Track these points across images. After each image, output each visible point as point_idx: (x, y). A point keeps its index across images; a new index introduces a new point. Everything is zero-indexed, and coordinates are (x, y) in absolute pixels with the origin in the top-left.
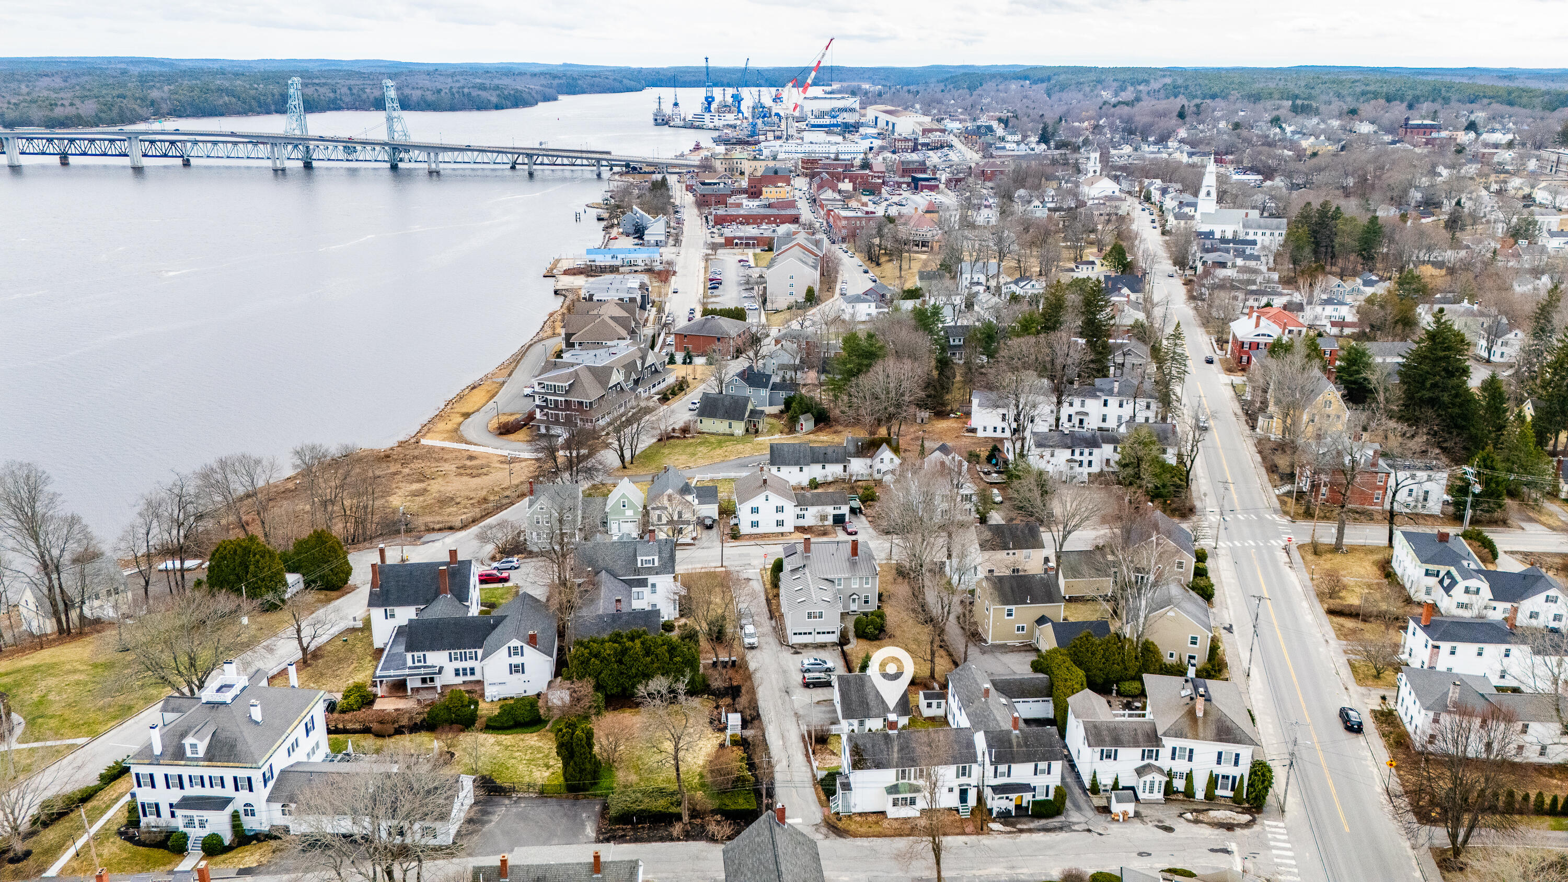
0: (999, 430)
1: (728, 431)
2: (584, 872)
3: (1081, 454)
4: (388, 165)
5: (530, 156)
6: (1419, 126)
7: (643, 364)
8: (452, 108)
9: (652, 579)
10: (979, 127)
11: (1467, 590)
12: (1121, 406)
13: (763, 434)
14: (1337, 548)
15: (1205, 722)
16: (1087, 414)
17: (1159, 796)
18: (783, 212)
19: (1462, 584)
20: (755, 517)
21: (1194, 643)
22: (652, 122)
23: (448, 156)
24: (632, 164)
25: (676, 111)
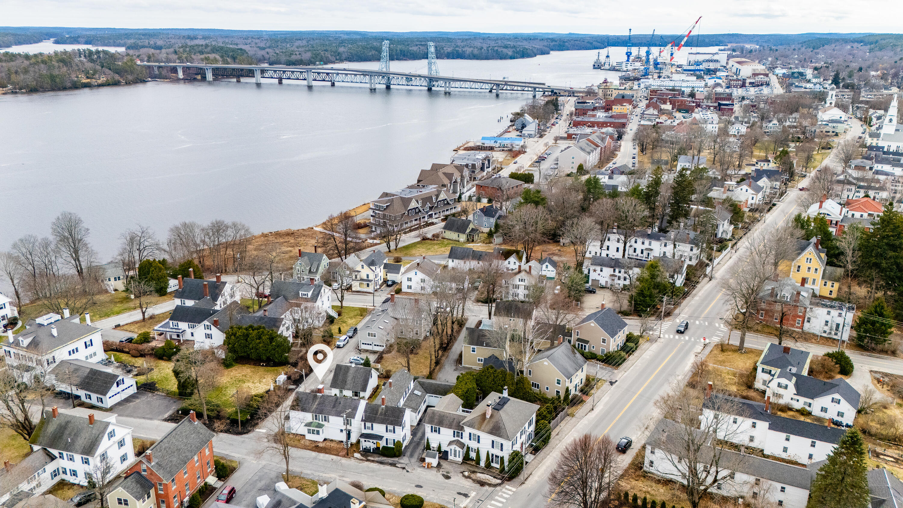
0: (598, 254)
1: (457, 239)
3: (620, 272)
4: (427, 88)
5: (498, 85)
8: (487, 58)
10: (793, 73)
11: (779, 385)
13: (475, 243)
14: (739, 349)
16: (651, 250)
17: (460, 459)
18: (617, 121)
19: (776, 380)
20: (409, 283)
21: (559, 383)
22: (592, 67)
23: (457, 84)
24: (555, 91)
25: (607, 60)
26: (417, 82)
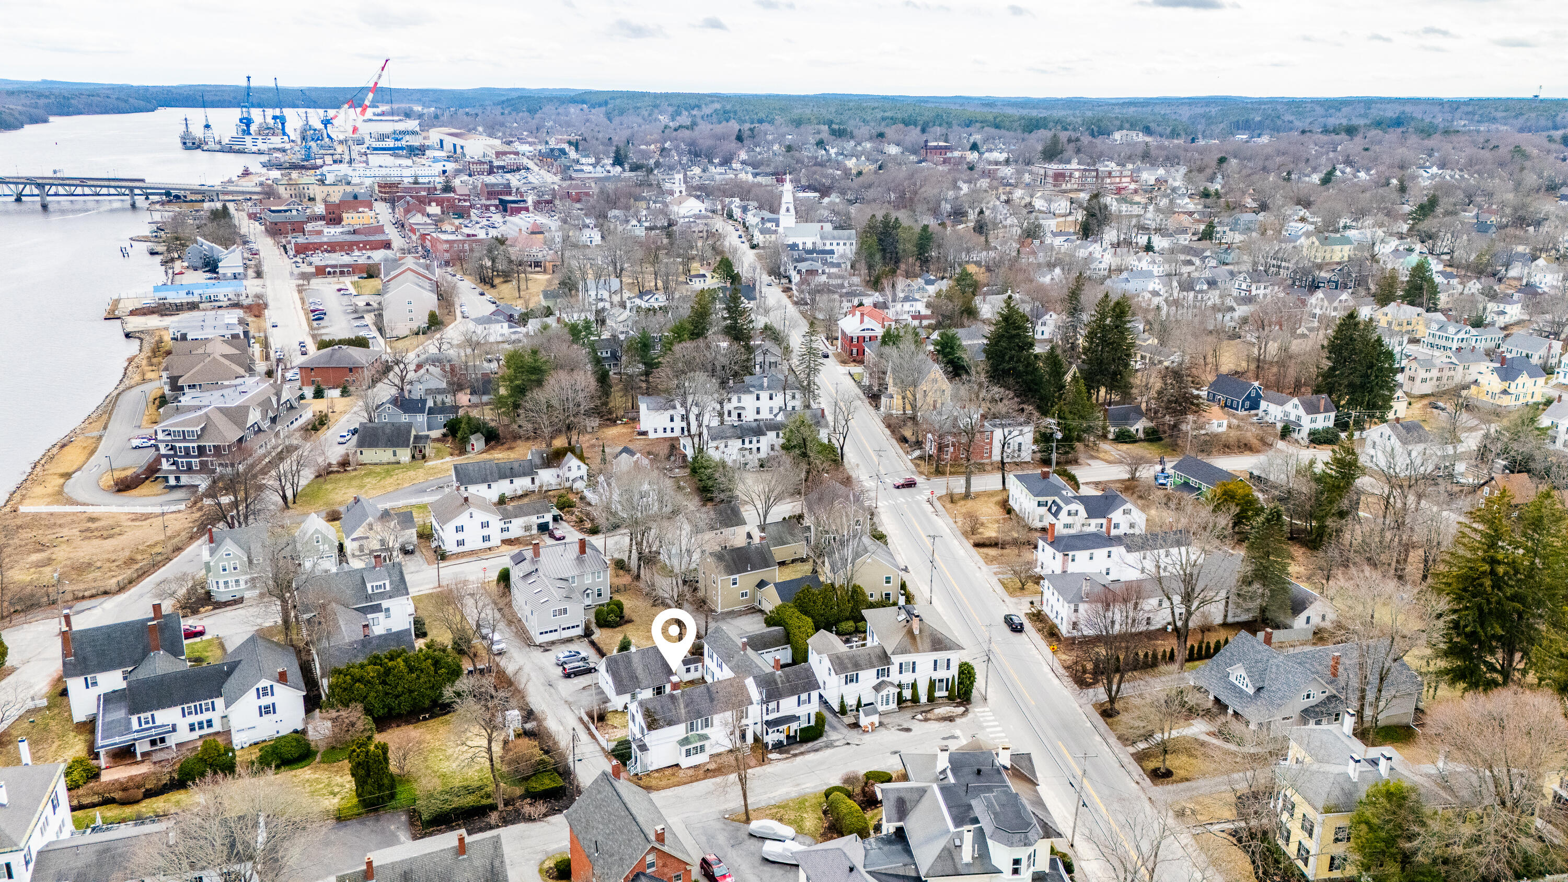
0: (669, 430)
1: (393, 459)
2: (450, 856)
3: (751, 442)
6: (936, 148)
7: (278, 400)
9: (385, 604)
10: (552, 150)
11: (1069, 514)
12: (771, 398)
13: (431, 459)
14: (967, 496)
15: (921, 638)
16: (743, 408)
17: (893, 706)
18: (372, 238)
19: (1066, 509)
20: (460, 536)
21: (888, 582)
22: (181, 145)
24: (174, 192)
25: (209, 133)
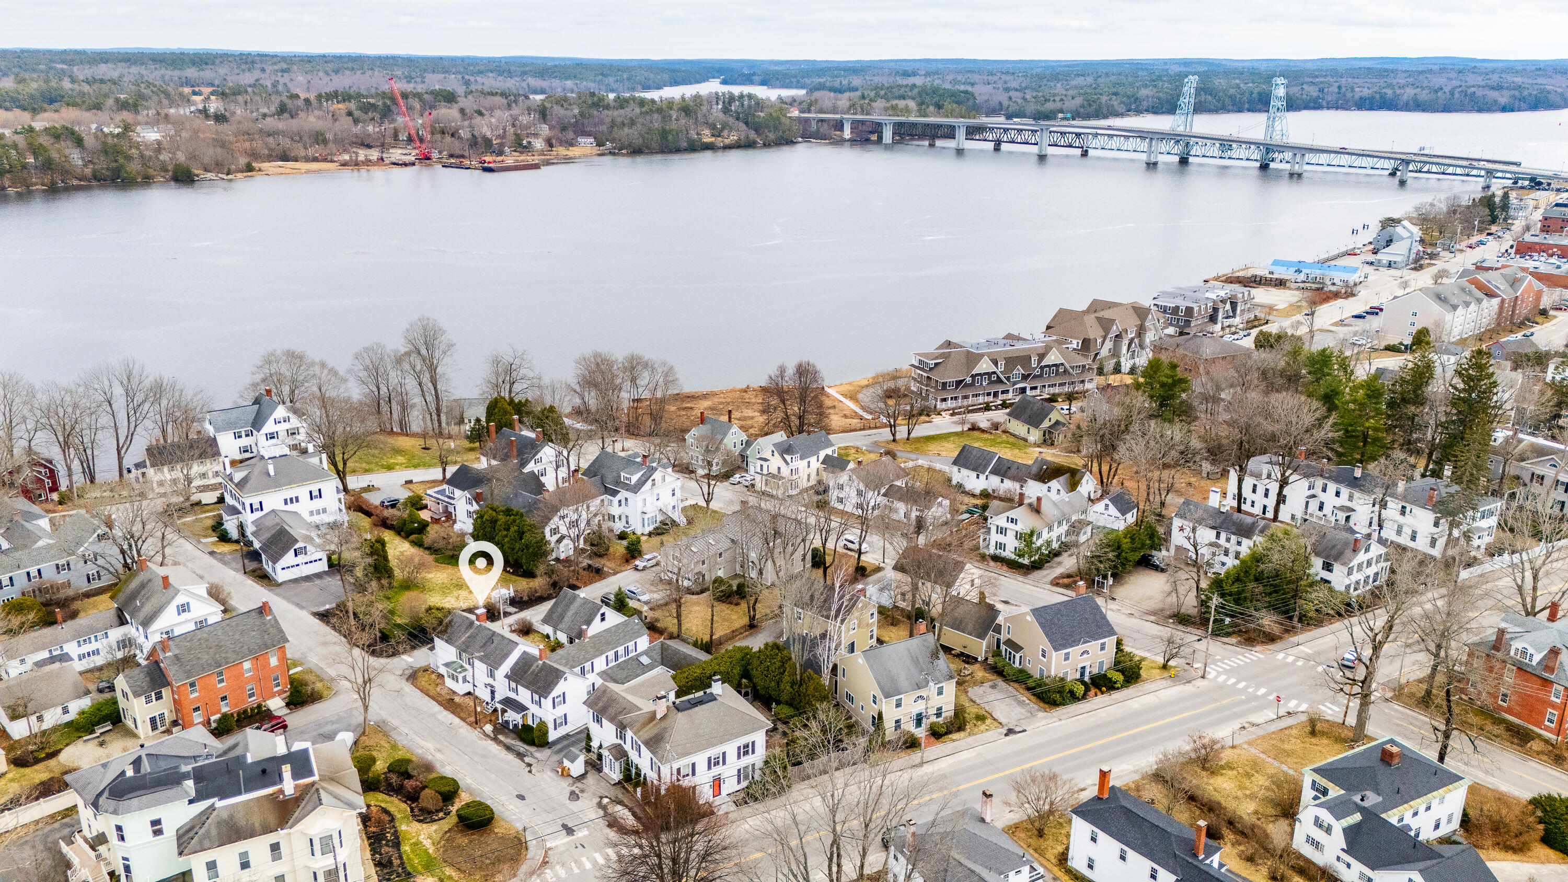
1: (1026, 436)
4: (1258, 164)
5: (1409, 162)
7: (1040, 361)
14: (1354, 739)
17: (615, 777)
21: (874, 702)
26: (1242, 152)
